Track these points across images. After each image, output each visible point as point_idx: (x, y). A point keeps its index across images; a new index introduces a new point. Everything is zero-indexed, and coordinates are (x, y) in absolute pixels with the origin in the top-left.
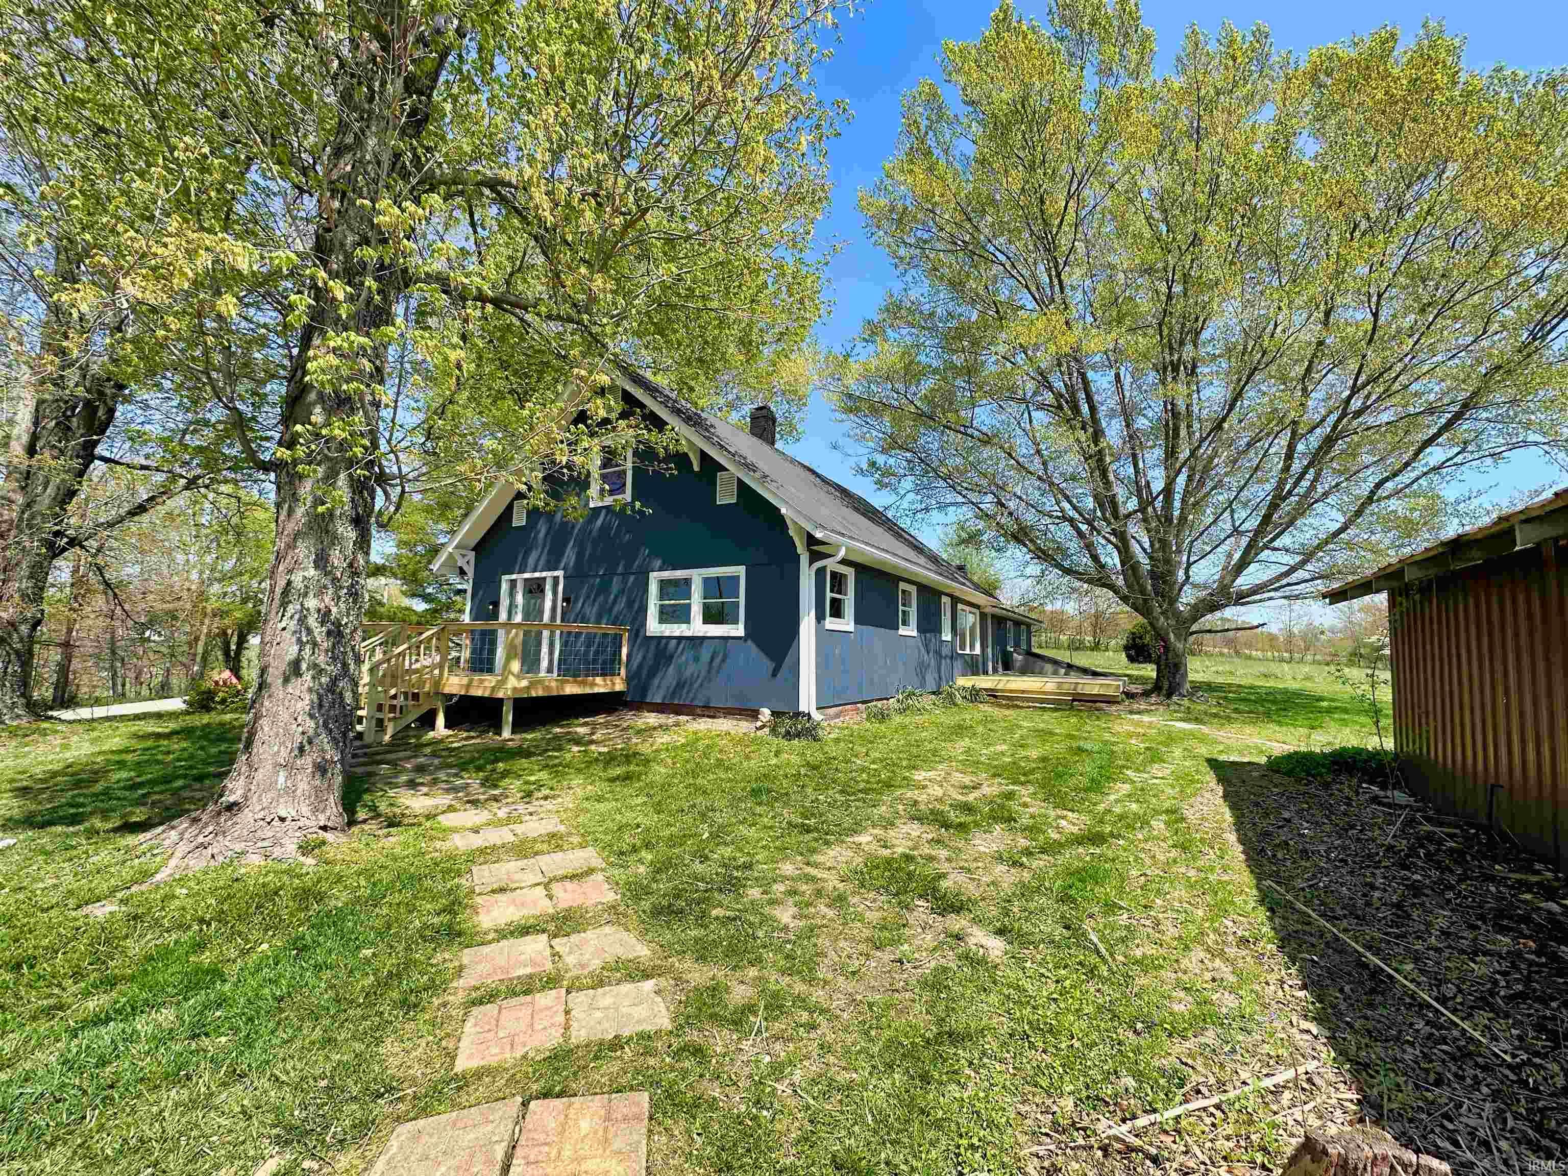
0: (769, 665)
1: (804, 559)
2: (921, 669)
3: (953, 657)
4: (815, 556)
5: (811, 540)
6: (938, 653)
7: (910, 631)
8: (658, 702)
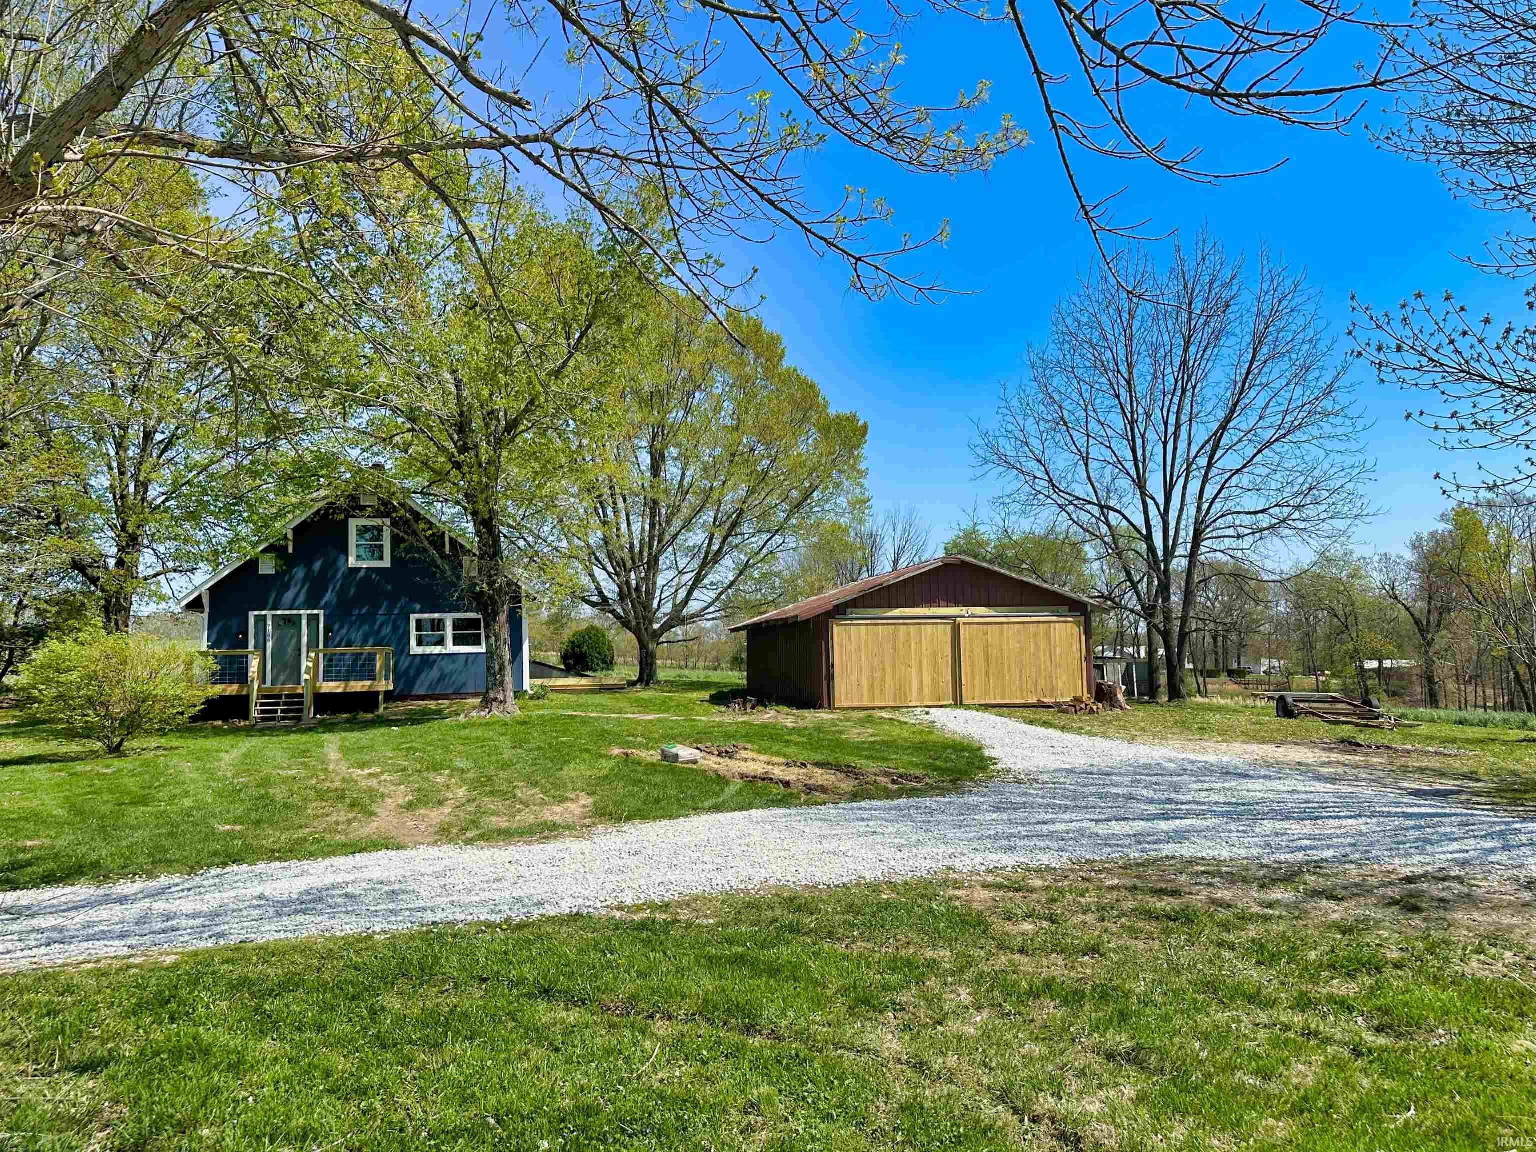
8: (422, 692)
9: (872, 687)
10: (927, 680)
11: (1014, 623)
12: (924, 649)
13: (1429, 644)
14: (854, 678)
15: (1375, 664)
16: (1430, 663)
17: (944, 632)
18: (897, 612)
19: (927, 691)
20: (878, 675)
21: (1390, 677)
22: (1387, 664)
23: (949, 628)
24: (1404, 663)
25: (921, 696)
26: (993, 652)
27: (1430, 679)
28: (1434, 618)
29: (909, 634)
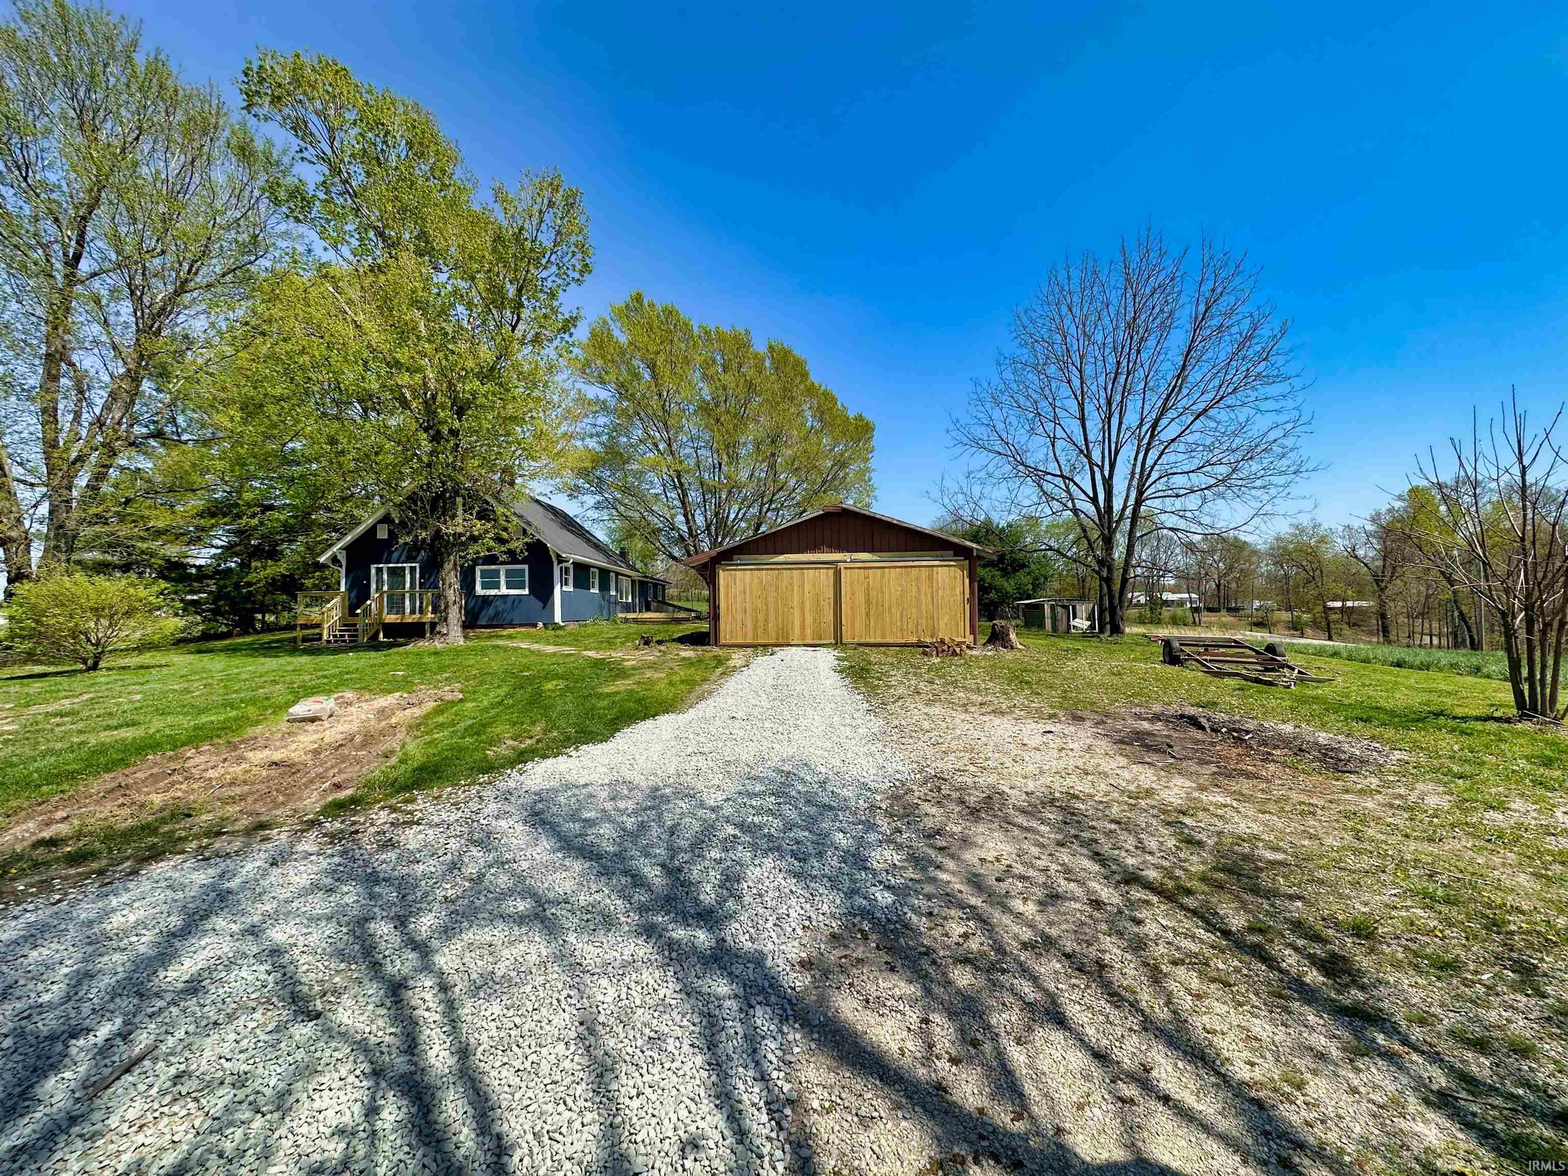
0: (539, 604)
1: (555, 564)
2: (601, 608)
3: (617, 603)
4: (560, 562)
5: (558, 556)
6: (609, 601)
7: (595, 591)
8: (484, 623)
9: (755, 628)
10: (809, 620)
11: (895, 567)
12: (806, 591)
13: (1382, 590)
14: (739, 618)
15: (1339, 604)
16: (1382, 604)
17: (825, 577)
18: (781, 558)
19: (809, 632)
20: (761, 617)
21: (1352, 613)
22: (1349, 604)
23: (831, 572)
24: (1364, 604)
25: (803, 635)
26: (873, 594)
27: (1383, 616)
28: (1388, 574)
29: (792, 578)
